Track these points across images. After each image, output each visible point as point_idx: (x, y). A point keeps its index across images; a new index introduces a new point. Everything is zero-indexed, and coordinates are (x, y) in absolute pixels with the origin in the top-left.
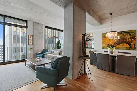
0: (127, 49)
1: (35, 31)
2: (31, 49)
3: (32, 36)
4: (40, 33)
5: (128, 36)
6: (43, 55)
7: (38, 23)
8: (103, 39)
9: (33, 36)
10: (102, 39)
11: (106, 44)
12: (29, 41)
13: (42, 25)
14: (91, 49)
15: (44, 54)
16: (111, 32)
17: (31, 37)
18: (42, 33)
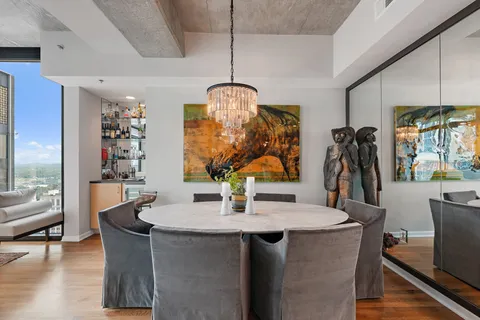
0: (276, 180)
5: (280, 129)
8: (189, 130)
10: (185, 134)
11: (202, 158)
14: (125, 186)
16: (232, 84)
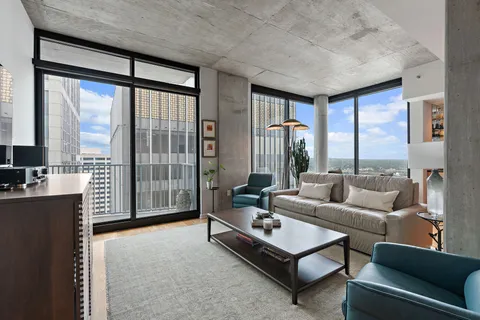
1: (223, 104)
2: (212, 171)
3: (212, 124)
4: (238, 112)
6: (258, 197)
7: (231, 75)
9: (217, 124)
12: (206, 143)
13: (246, 79)
15: (263, 195)
17: (210, 128)
18: (245, 110)
